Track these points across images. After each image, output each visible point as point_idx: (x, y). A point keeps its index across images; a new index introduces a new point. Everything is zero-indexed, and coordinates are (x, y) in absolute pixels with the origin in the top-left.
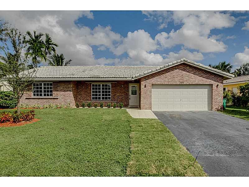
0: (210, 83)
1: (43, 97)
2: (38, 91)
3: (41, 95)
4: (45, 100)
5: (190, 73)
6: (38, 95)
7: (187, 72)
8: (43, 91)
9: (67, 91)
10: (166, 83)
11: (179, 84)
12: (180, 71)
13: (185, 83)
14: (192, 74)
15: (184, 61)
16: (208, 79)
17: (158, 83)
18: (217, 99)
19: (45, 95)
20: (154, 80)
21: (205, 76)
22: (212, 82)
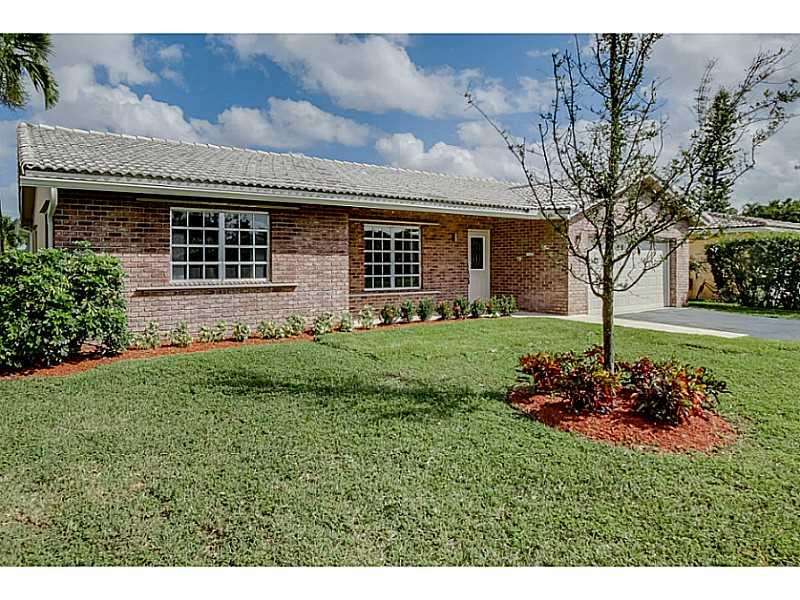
1: (222, 281)
2: (196, 255)
3: (213, 272)
4: (236, 299)
6: (196, 273)
8: (222, 254)
9: (331, 252)
18: (682, 277)
19: (231, 272)
22: (676, 233)
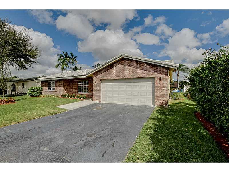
0: (152, 76)
1: (51, 90)
5: (131, 67)
7: (128, 66)
8: (51, 87)
10: (110, 78)
11: (121, 78)
12: (122, 66)
13: (126, 77)
14: (133, 67)
15: (122, 56)
16: (149, 71)
17: (105, 78)
18: (160, 93)
20: (102, 76)
21: (146, 68)
22: (154, 74)
